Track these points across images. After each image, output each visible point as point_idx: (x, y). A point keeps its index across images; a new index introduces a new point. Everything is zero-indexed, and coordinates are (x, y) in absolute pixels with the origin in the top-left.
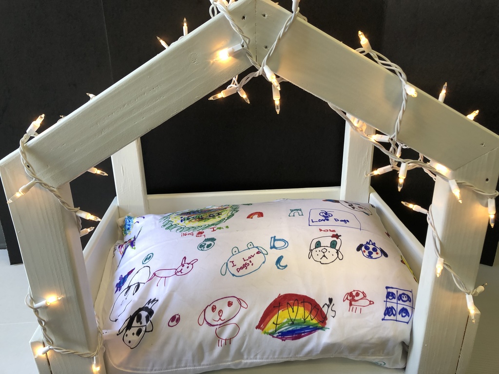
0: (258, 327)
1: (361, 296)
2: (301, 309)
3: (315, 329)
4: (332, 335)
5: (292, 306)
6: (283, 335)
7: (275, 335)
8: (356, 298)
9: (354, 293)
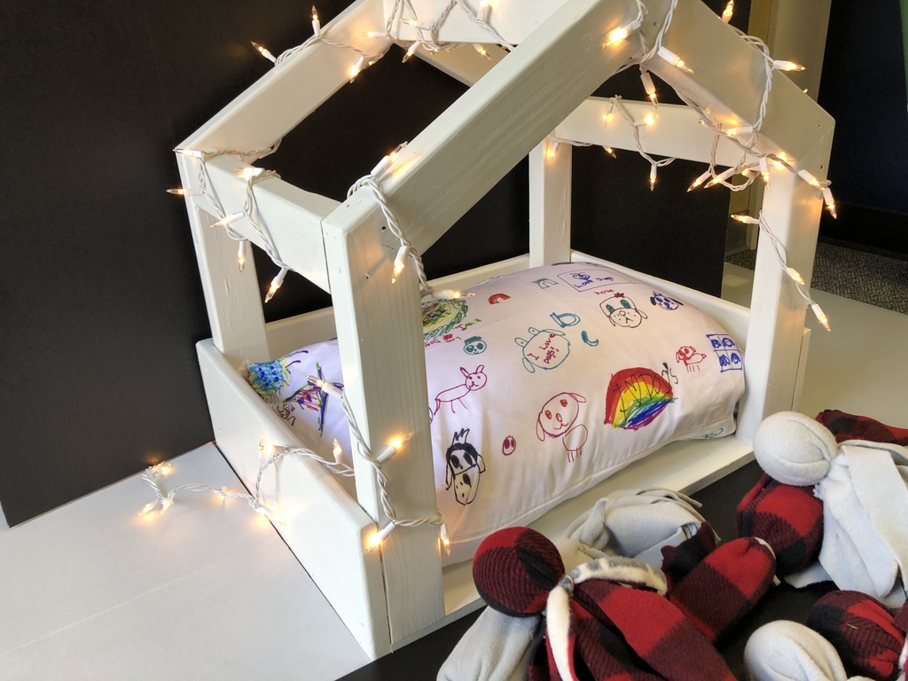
0: (606, 421)
1: (691, 352)
2: (642, 384)
3: (665, 403)
4: (682, 405)
5: (631, 383)
6: (636, 422)
7: (626, 426)
8: (688, 355)
9: (683, 351)
